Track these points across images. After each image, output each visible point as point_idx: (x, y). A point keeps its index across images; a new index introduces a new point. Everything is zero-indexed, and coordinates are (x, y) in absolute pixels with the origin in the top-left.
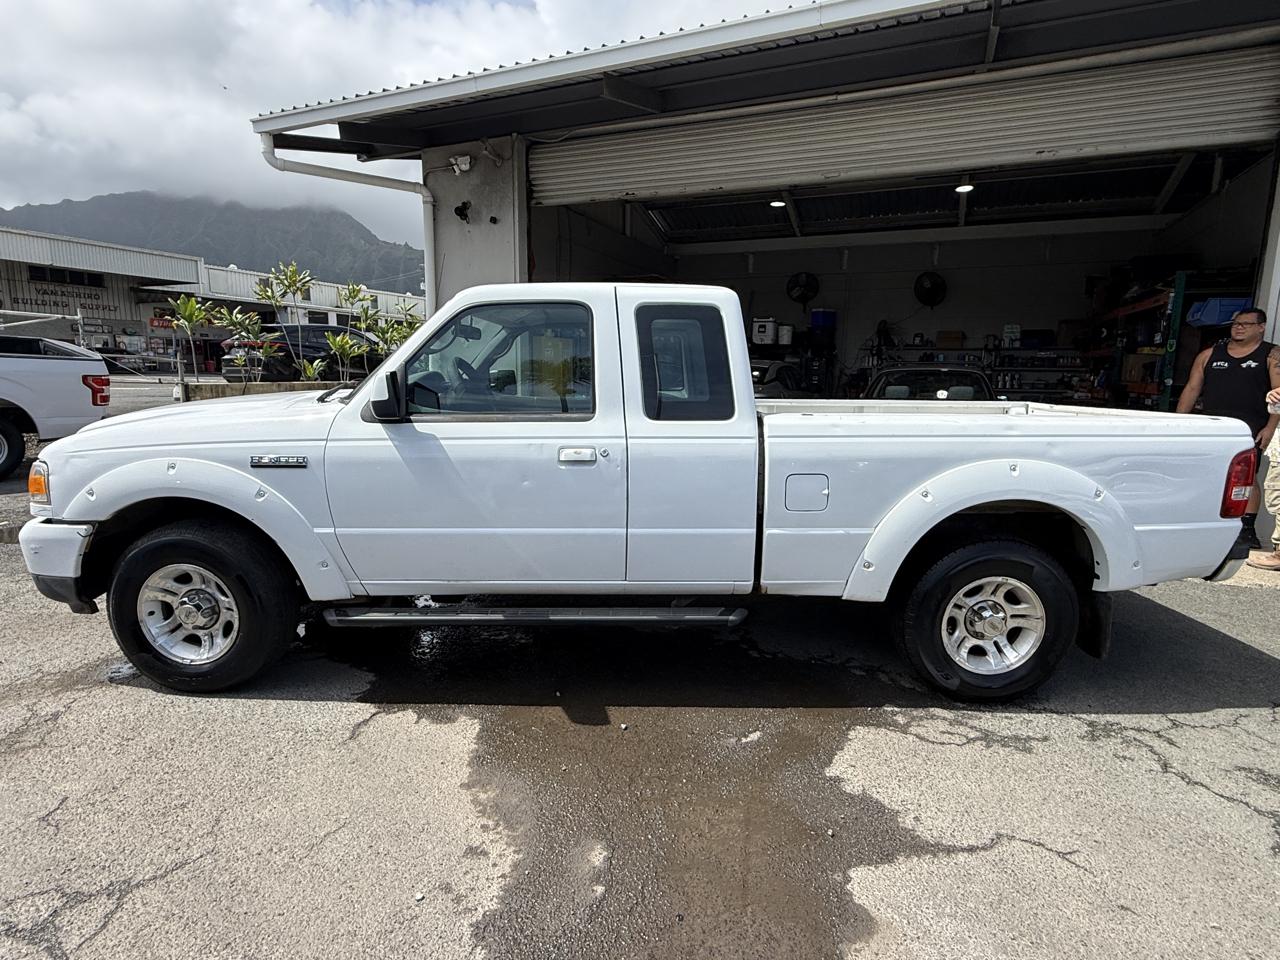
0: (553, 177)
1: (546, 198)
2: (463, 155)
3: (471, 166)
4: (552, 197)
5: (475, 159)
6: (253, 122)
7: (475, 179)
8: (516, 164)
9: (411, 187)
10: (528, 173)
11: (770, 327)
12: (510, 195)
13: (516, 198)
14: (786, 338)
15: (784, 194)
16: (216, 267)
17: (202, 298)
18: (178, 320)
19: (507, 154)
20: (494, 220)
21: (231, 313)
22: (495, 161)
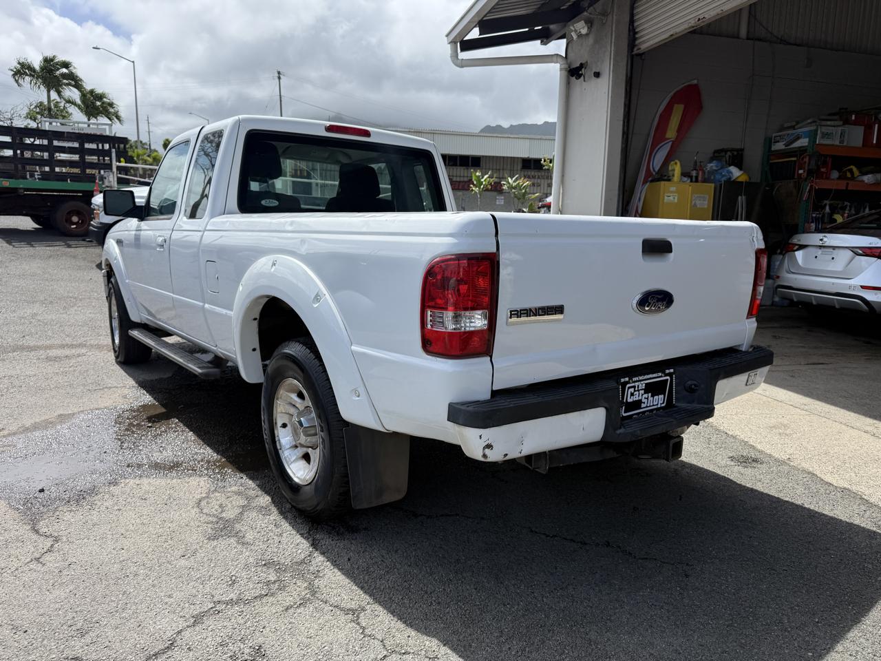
1: (643, 43)
2: (580, 21)
3: (588, 31)
4: (649, 40)
5: (592, 22)
7: (590, 40)
8: (615, 17)
9: (558, 60)
10: (632, 21)
12: (609, 48)
13: (612, 50)
19: (609, 9)
20: (597, 75)
22: (602, 19)
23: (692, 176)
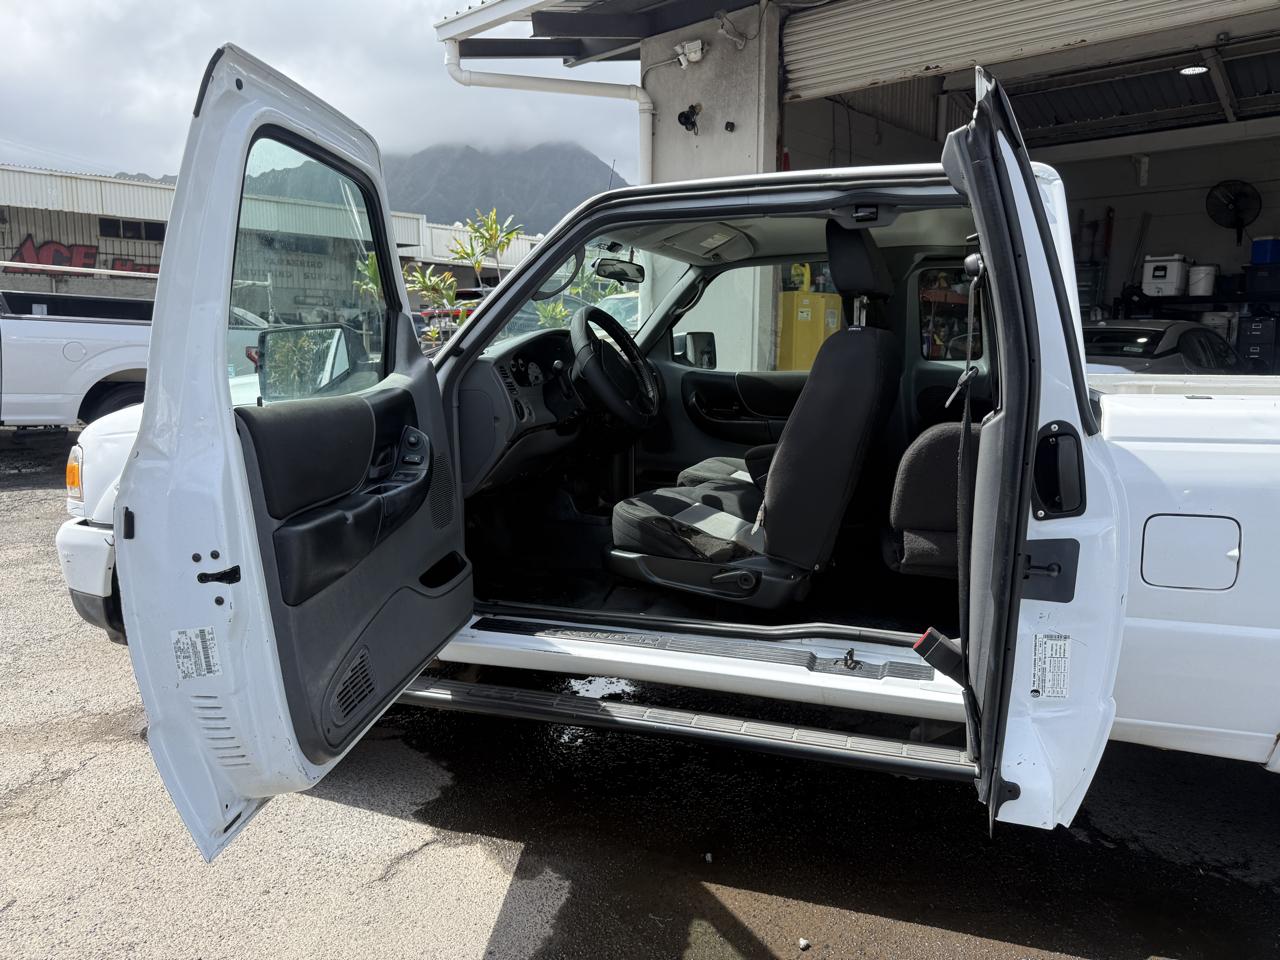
0: (820, 56)
1: (806, 87)
2: (692, 39)
3: (704, 57)
4: (815, 86)
5: (709, 44)
6: (437, 28)
7: (708, 71)
8: (764, 44)
9: (623, 92)
10: (781, 54)
11: (1174, 269)
12: (755, 88)
13: (763, 91)
14: (1202, 283)
15: (1206, 54)
16: (440, 226)
17: (424, 263)
18: (367, 284)
19: (752, 30)
20: (730, 127)
21: (424, 276)
22: (735, 44)
23: (819, 284)
